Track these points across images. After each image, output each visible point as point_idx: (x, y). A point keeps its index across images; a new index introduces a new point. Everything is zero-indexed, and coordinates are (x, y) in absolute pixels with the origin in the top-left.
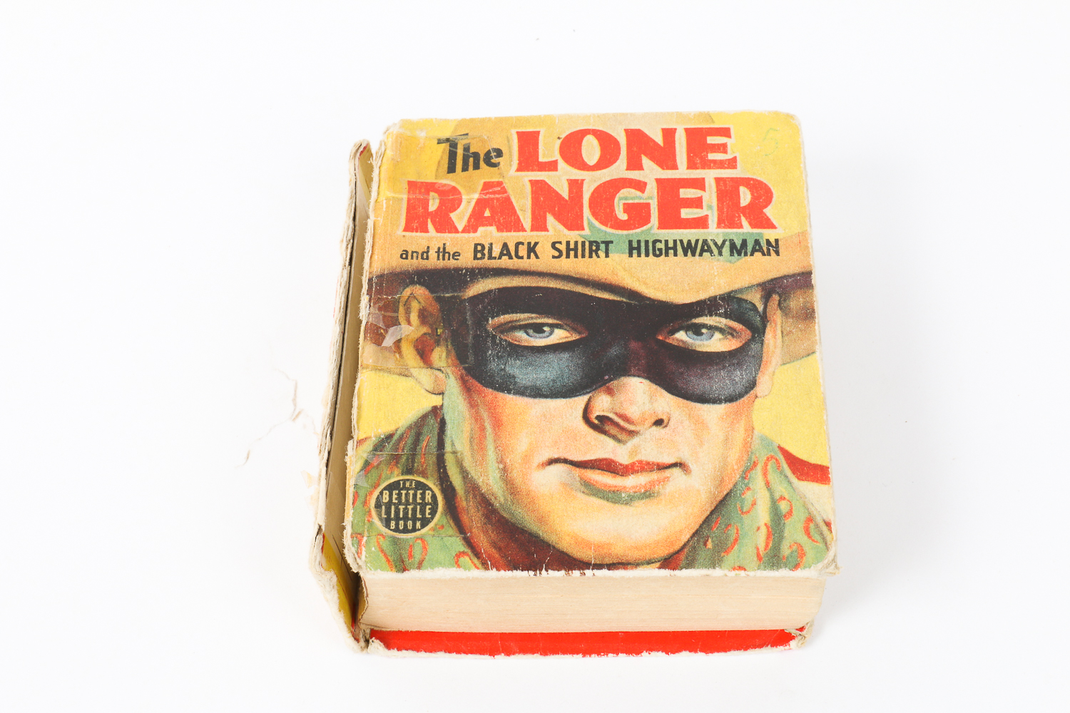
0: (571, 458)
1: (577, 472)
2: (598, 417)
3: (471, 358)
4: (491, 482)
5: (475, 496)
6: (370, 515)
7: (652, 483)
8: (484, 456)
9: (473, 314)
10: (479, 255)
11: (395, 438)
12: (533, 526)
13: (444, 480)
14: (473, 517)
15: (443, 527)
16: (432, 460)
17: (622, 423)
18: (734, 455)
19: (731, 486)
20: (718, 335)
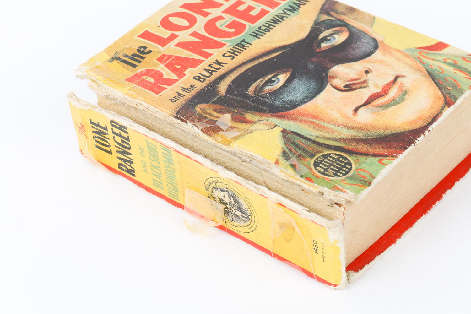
0: (360, 104)
1: (370, 106)
2: (344, 87)
3: (265, 108)
4: (347, 133)
5: (351, 142)
6: (327, 179)
7: (400, 88)
8: (329, 129)
9: (237, 97)
10: (202, 80)
11: (287, 151)
12: (387, 132)
13: (329, 147)
14: (361, 147)
15: (358, 160)
16: (314, 146)
17: (356, 82)
18: (409, 61)
19: (424, 69)
20: (336, 36)
